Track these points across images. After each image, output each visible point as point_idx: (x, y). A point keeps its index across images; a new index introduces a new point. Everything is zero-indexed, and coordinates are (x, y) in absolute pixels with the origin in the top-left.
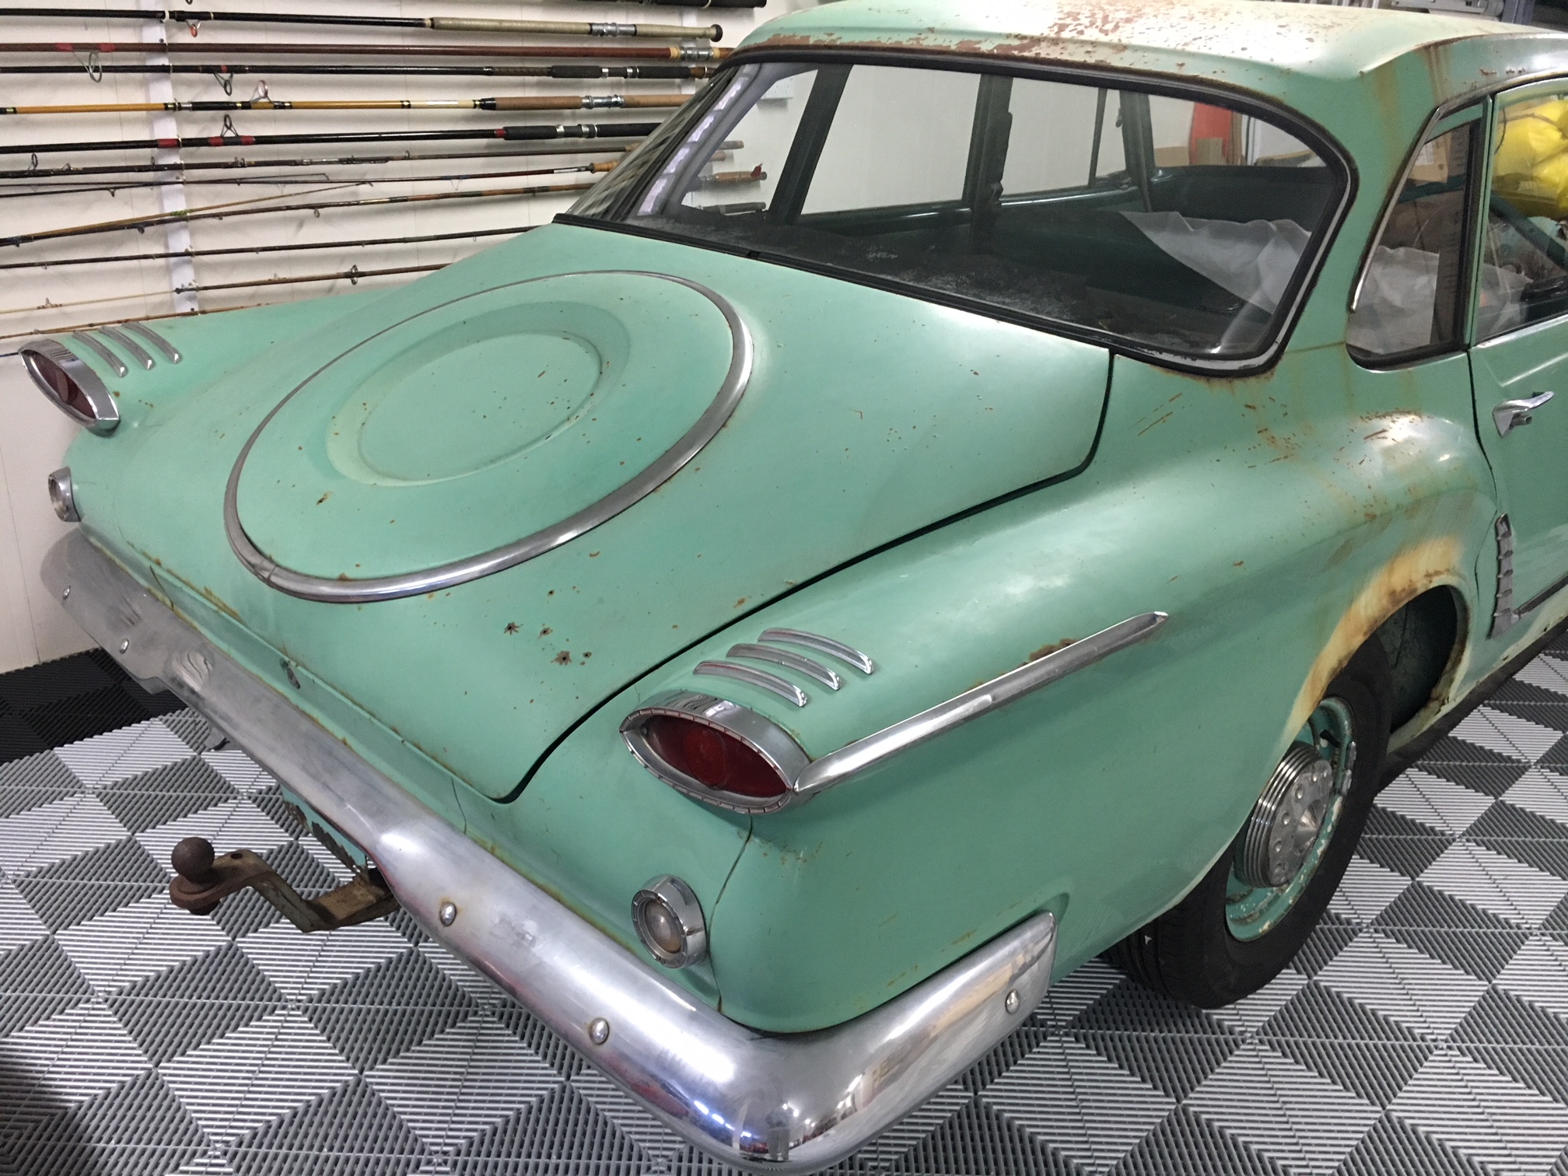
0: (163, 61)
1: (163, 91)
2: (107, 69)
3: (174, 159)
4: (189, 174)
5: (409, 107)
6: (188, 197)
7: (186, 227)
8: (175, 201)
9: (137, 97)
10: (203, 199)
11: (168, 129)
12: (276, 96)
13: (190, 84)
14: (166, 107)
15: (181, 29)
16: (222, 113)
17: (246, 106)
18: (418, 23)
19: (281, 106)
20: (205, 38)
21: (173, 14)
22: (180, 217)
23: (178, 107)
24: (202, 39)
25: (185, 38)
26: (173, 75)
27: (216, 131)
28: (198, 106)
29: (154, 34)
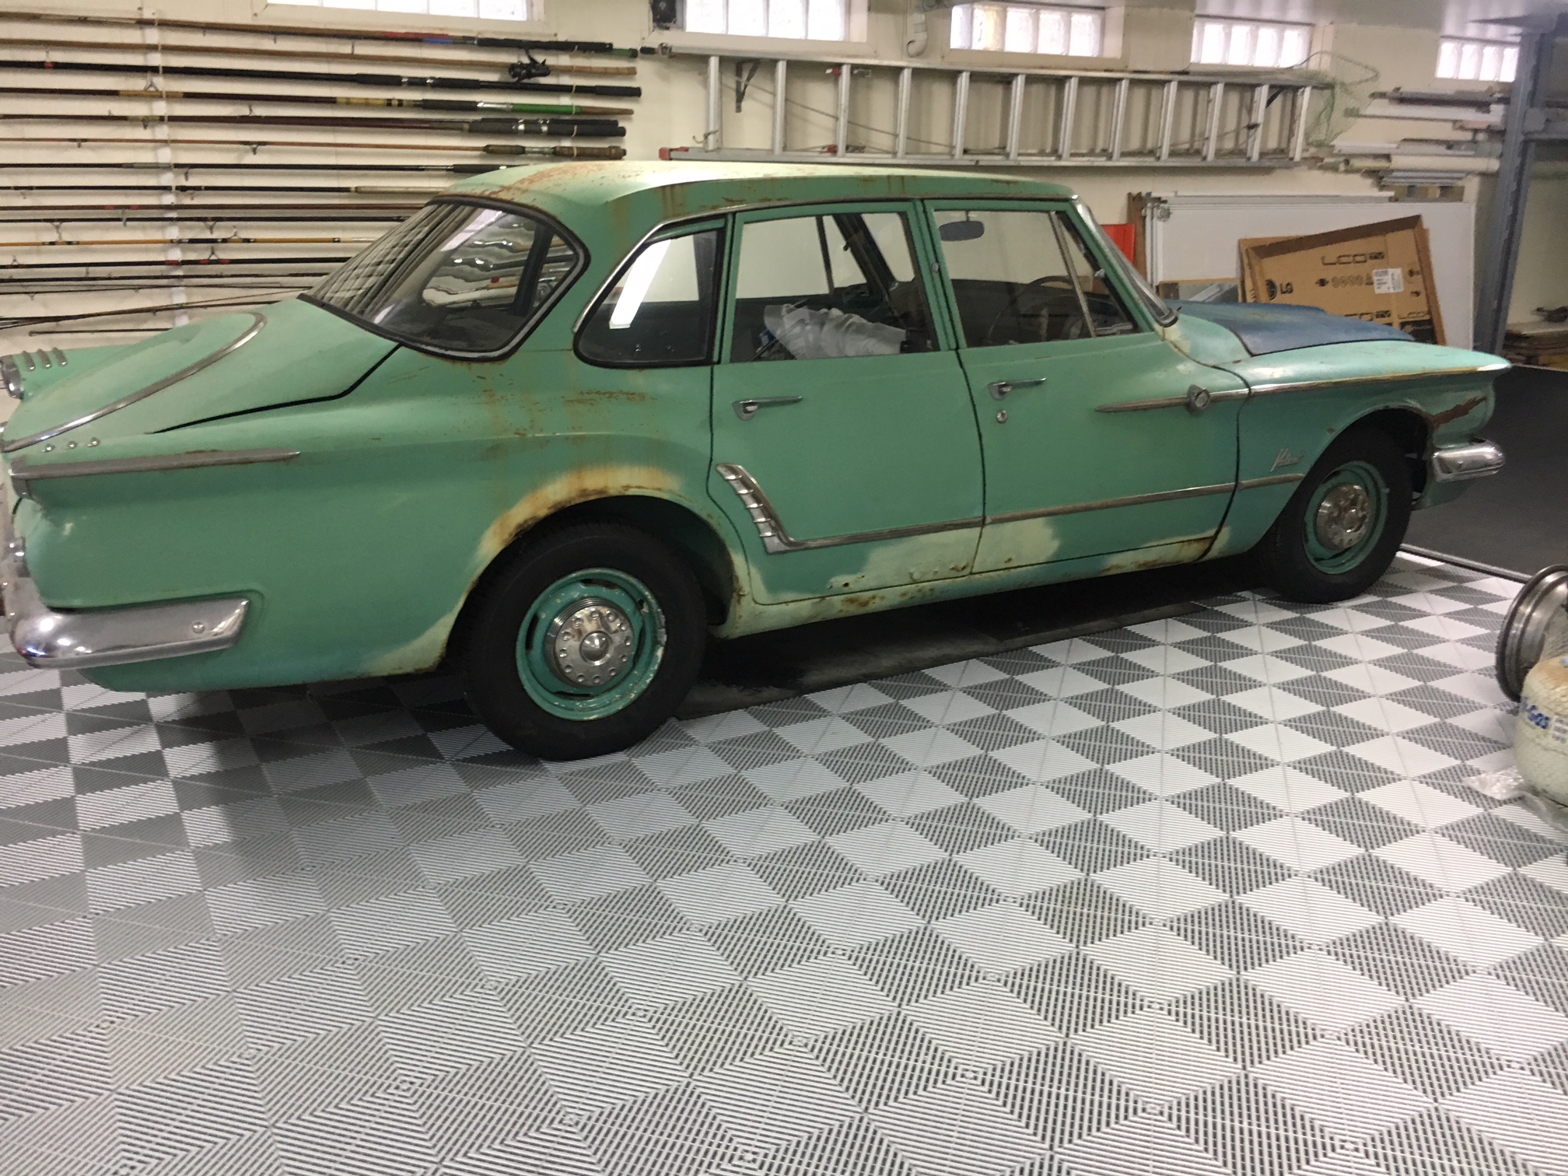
0: (173, 214)
1: (174, 232)
2: (129, 220)
3: (180, 272)
4: (186, 281)
5: (339, 241)
6: (188, 295)
7: (185, 313)
8: (180, 297)
9: (157, 235)
10: (199, 296)
11: (176, 255)
12: (244, 235)
13: (191, 228)
14: (172, 241)
15: (186, 196)
16: (209, 245)
17: (225, 241)
18: (347, 190)
19: (247, 241)
20: (197, 201)
21: (178, 188)
22: (181, 307)
23: (180, 242)
24: (196, 202)
25: (187, 201)
26: (180, 223)
27: (205, 256)
28: (192, 241)
29: (169, 199)
